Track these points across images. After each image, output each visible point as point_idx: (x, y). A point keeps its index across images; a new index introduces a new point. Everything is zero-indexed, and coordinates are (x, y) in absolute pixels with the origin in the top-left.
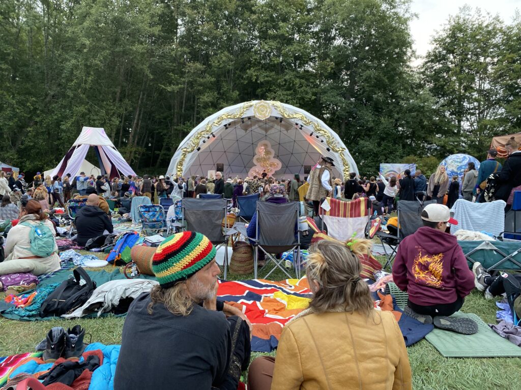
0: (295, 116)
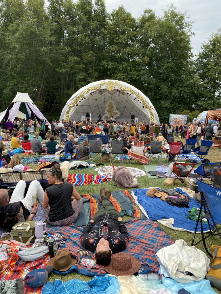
0: (127, 89)
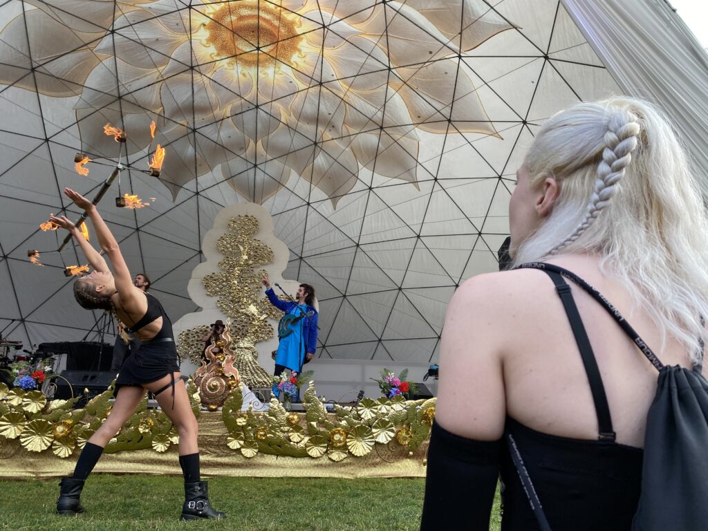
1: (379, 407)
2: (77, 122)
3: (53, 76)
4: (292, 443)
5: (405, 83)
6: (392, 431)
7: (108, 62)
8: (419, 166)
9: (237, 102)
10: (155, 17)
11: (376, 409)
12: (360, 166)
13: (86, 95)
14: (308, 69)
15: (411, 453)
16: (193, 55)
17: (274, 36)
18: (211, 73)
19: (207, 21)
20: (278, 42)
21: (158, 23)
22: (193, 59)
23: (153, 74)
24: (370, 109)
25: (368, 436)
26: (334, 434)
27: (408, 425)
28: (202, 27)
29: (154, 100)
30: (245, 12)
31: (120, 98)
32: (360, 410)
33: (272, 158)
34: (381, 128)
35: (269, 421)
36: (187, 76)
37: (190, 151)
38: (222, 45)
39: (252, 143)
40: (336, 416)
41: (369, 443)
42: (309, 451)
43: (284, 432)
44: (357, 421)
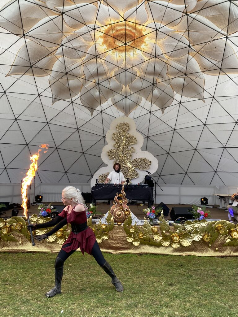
1: (194, 224)
2: (50, 86)
3: (39, 68)
4: (154, 240)
5: (197, 52)
6: (201, 235)
7: (61, 59)
8: (205, 92)
9: (117, 69)
10: (79, 36)
11: (193, 225)
12: (175, 93)
13: (53, 74)
14: (149, 51)
15: (210, 245)
16: (96, 51)
17: (133, 37)
18: (104, 58)
19: (102, 34)
20: (135, 40)
21: (81, 39)
22: (97, 52)
23: (80, 61)
24: (180, 66)
25: (189, 237)
26: (173, 236)
27: (209, 233)
28: (100, 38)
29: (81, 72)
30: (119, 28)
31: (66, 73)
32: (185, 226)
33: (133, 93)
34: (185, 75)
35: (144, 230)
36: (94, 60)
37: (97, 93)
38: (109, 44)
39: (124, 87)
40: (174, 228)
41: (190, 241)
42: (162, 243)
43: (151, 235)
44: (184, 231)
